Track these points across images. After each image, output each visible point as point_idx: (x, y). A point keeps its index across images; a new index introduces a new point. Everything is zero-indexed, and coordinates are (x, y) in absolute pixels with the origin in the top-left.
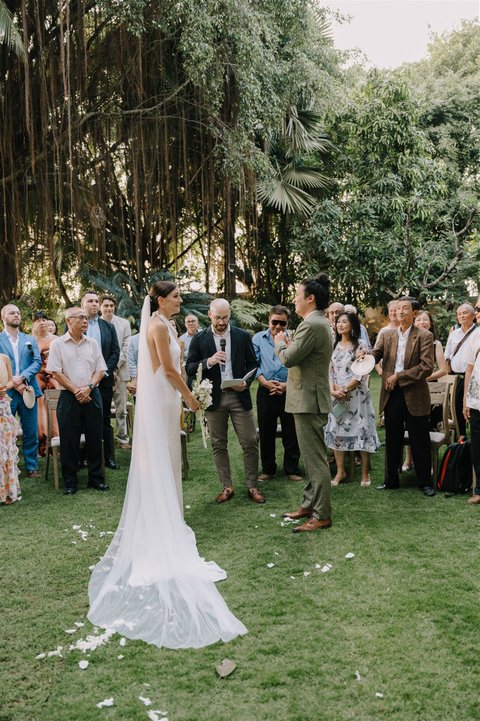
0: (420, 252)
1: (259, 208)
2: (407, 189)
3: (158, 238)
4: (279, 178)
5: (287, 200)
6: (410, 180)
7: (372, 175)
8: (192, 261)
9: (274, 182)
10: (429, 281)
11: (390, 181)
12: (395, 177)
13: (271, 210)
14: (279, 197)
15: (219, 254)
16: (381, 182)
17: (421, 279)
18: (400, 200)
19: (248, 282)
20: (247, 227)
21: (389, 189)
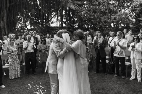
0: (102, 18)
1: (68, 8)
2: (99, 5)
3: (47, 15)
4: (72, 2)
5: (74, 7)
6: (100, 3)
7: (92, 2)
8: (54, 20)
9: (71, 3)
10: (104, 24)
11: (96, 3)
12: (96, 2)
13: (70, 9)
14: (72, 7)
15: (59, 18)
16: (94, 3)
17: (102, 24)
18: (98, 7)
19: (66, 24)
20: (65, 12)
21: (95, 5)
